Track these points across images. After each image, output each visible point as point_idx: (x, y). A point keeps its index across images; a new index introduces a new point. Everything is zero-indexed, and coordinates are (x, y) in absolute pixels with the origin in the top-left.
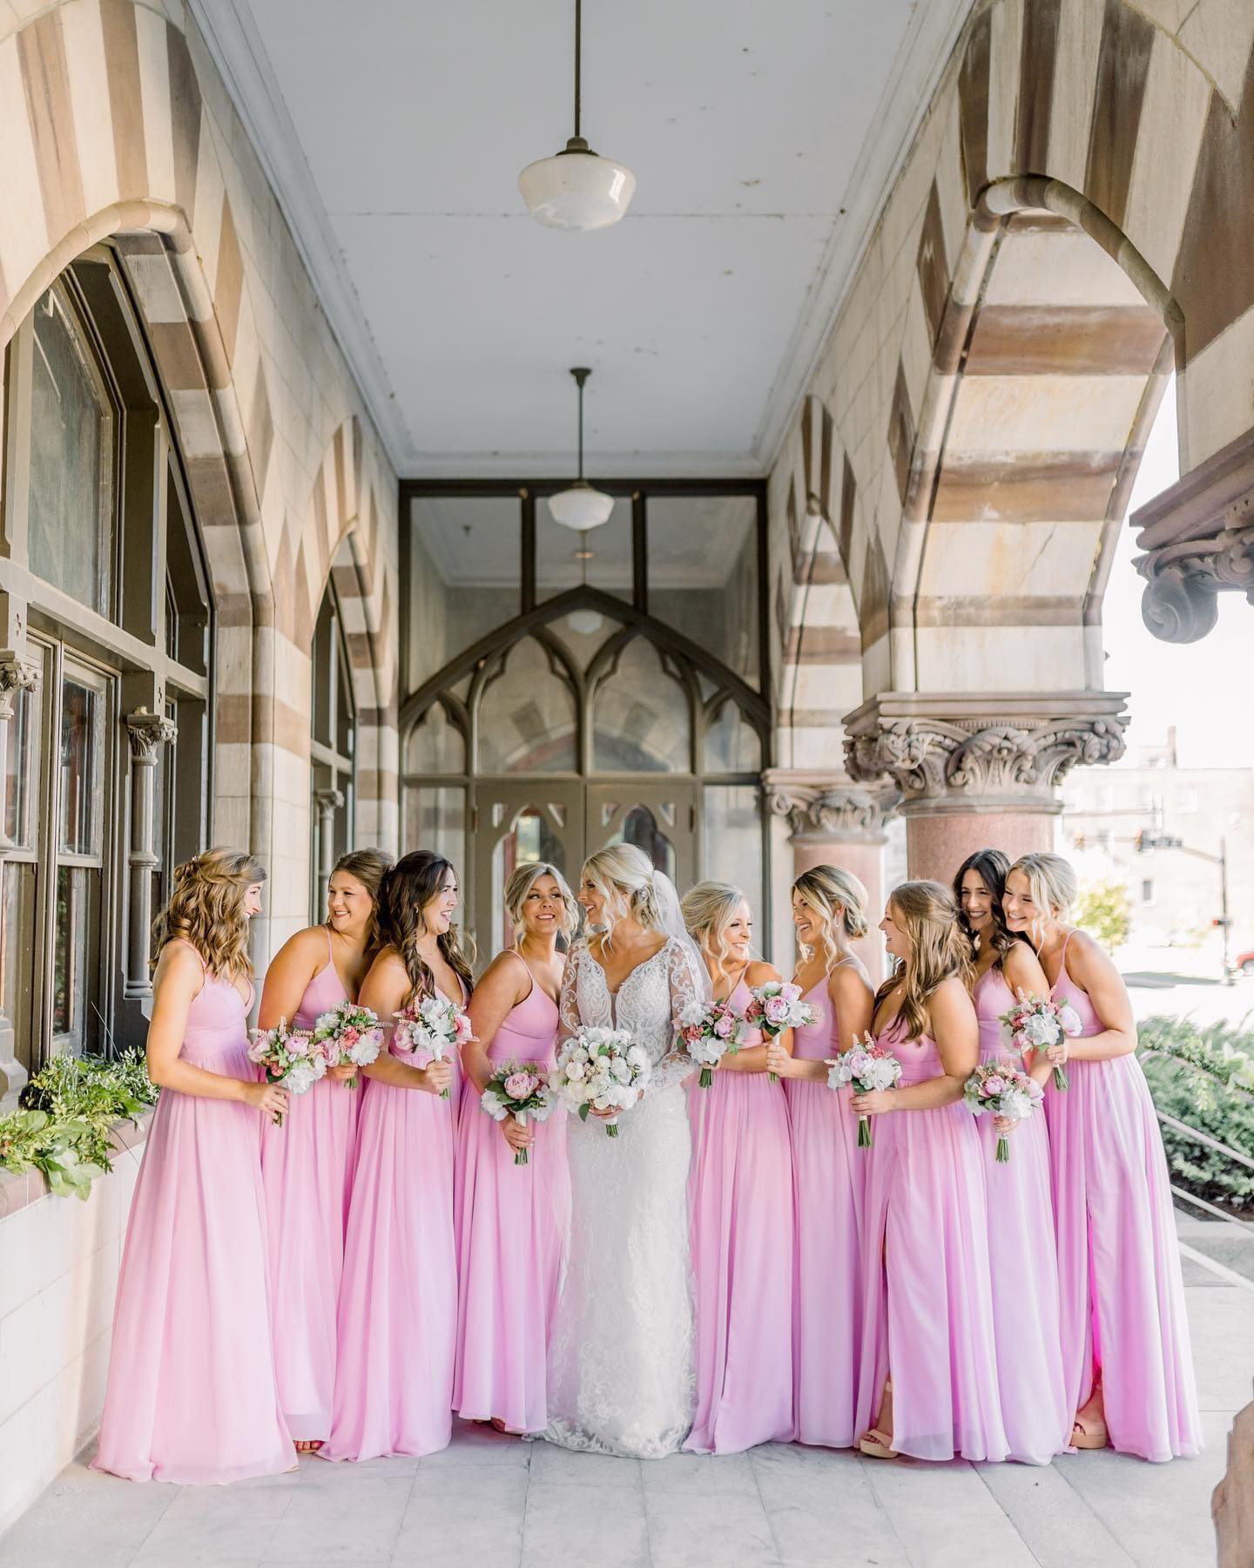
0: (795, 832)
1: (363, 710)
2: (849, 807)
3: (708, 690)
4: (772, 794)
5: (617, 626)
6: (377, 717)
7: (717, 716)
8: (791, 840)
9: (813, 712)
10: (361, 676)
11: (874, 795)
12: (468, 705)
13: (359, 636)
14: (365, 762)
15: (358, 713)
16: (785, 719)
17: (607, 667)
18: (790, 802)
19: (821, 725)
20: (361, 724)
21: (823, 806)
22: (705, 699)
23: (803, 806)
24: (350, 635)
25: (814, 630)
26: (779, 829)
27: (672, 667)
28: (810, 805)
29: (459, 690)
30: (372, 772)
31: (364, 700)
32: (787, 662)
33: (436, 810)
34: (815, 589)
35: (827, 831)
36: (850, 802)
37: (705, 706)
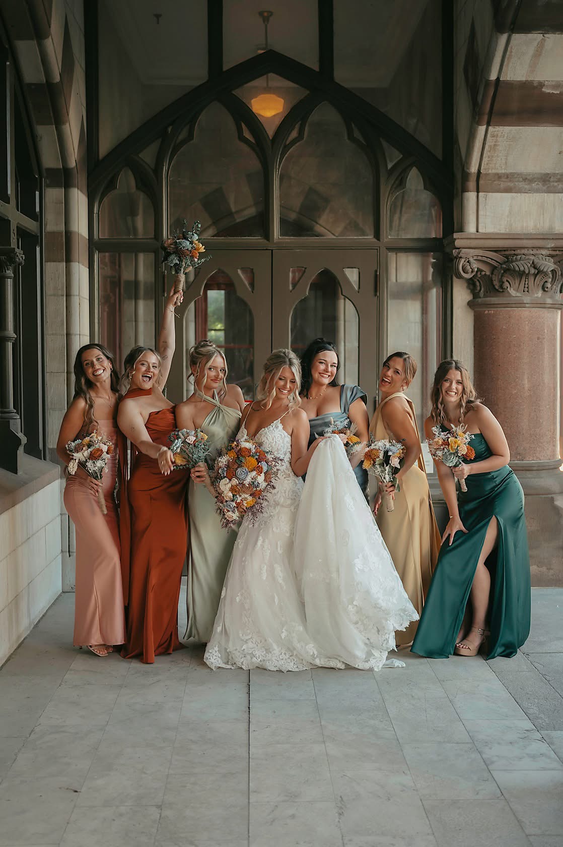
0: (475, 295)
1: (48, 170)
2: (533, 271)
3: (393, 157)
4: (458, 258)
5: (304, 93)
6: (64, 179)
7: (401, 183)
8: (470, 304)
9: (499, 177)
10: (45, 134)
11: (557, 259)
12: (157, 170)
13: (38, 86)
14: (53, 223)
15: (45, 174)
16: (472, 184)
17: (294, 134)
18: (475, 266)
19: (508, 190)
20: (48, 186)
21: (507, 270)
22: (390, 166)
23: (487, 271)
24: (30, 85)
25: (510, 85)
26: (461, 295)
27: (357, 134)
28: (494, 268)
29: (147, 156)
30: (60, 233)
31: (49, 160)
32: (479, 123)
33: (136, 283)
34: (518, 38)
35: (510, 295)
36: (534, 266)
37: (390, 172)
